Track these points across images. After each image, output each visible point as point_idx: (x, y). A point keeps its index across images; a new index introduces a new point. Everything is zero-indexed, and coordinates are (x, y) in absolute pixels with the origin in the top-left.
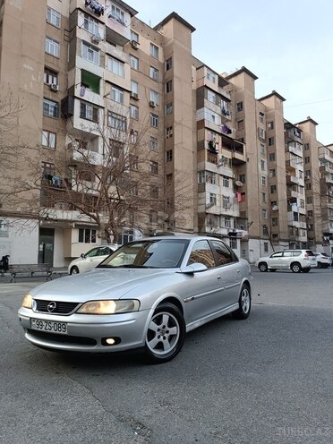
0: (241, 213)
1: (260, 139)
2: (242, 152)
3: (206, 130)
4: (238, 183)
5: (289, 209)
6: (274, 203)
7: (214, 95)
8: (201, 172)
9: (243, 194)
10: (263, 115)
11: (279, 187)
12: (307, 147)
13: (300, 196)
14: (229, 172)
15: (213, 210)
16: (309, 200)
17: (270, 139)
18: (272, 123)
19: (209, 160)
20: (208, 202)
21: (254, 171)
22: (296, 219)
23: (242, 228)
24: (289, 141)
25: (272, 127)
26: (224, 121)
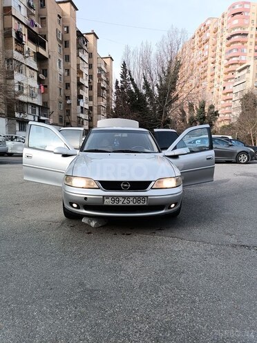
0: (44, 103)
1: (58, 39)
2: (44, 48)
3: (13, 19)
4: (41, 76)
5: (78, 104)
6: (68, 98)
8: (10, 60)
9: (45, 86)
10: (60, 18)
11: (72, 85)
12: (90, 56)
13: (85, 93)
14: (34, 65)
15: (22, 98)
16: (91, 98)
17: (66, 42)
18: (68, 27)
19: (16, 50)
20: (17, 89)
21: (54, 67)
22: (82, 112)
23: (45, 116)
24: (79, 48)
25: (68, 32)
26: (29, 14)
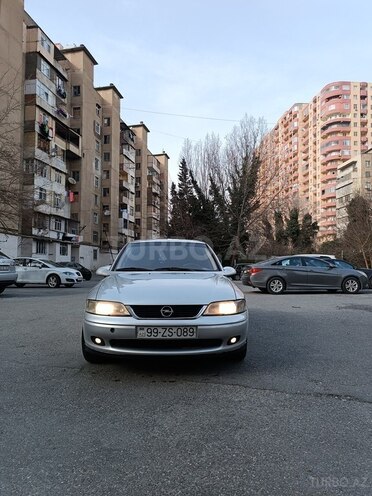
0: (72, 215)
1: (95, 134)
2: (77, 145)
3: (37, 110)
4: (71, 180)
5: (120, 215)
6: (106, 207)
7: (48, 67)
8: (30, 160)
9: (76, 193)
10: (99, 107)
11: (112, 190)
12: (138, 153)
13: (131, 202)
14: (62, 166)
15: (43, 208)
16: (138, 208)
17: (106, 137)
18: (109, 119)
19: (39, 147)
20: (36, 197)
21: (88, 169)
22: (125, 227)
23: (73, 232)
24: (124, 143)
25: (109, 124)
26: (59, 103)
